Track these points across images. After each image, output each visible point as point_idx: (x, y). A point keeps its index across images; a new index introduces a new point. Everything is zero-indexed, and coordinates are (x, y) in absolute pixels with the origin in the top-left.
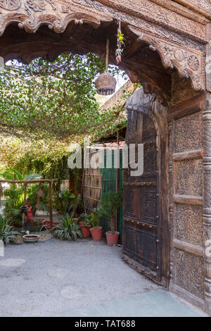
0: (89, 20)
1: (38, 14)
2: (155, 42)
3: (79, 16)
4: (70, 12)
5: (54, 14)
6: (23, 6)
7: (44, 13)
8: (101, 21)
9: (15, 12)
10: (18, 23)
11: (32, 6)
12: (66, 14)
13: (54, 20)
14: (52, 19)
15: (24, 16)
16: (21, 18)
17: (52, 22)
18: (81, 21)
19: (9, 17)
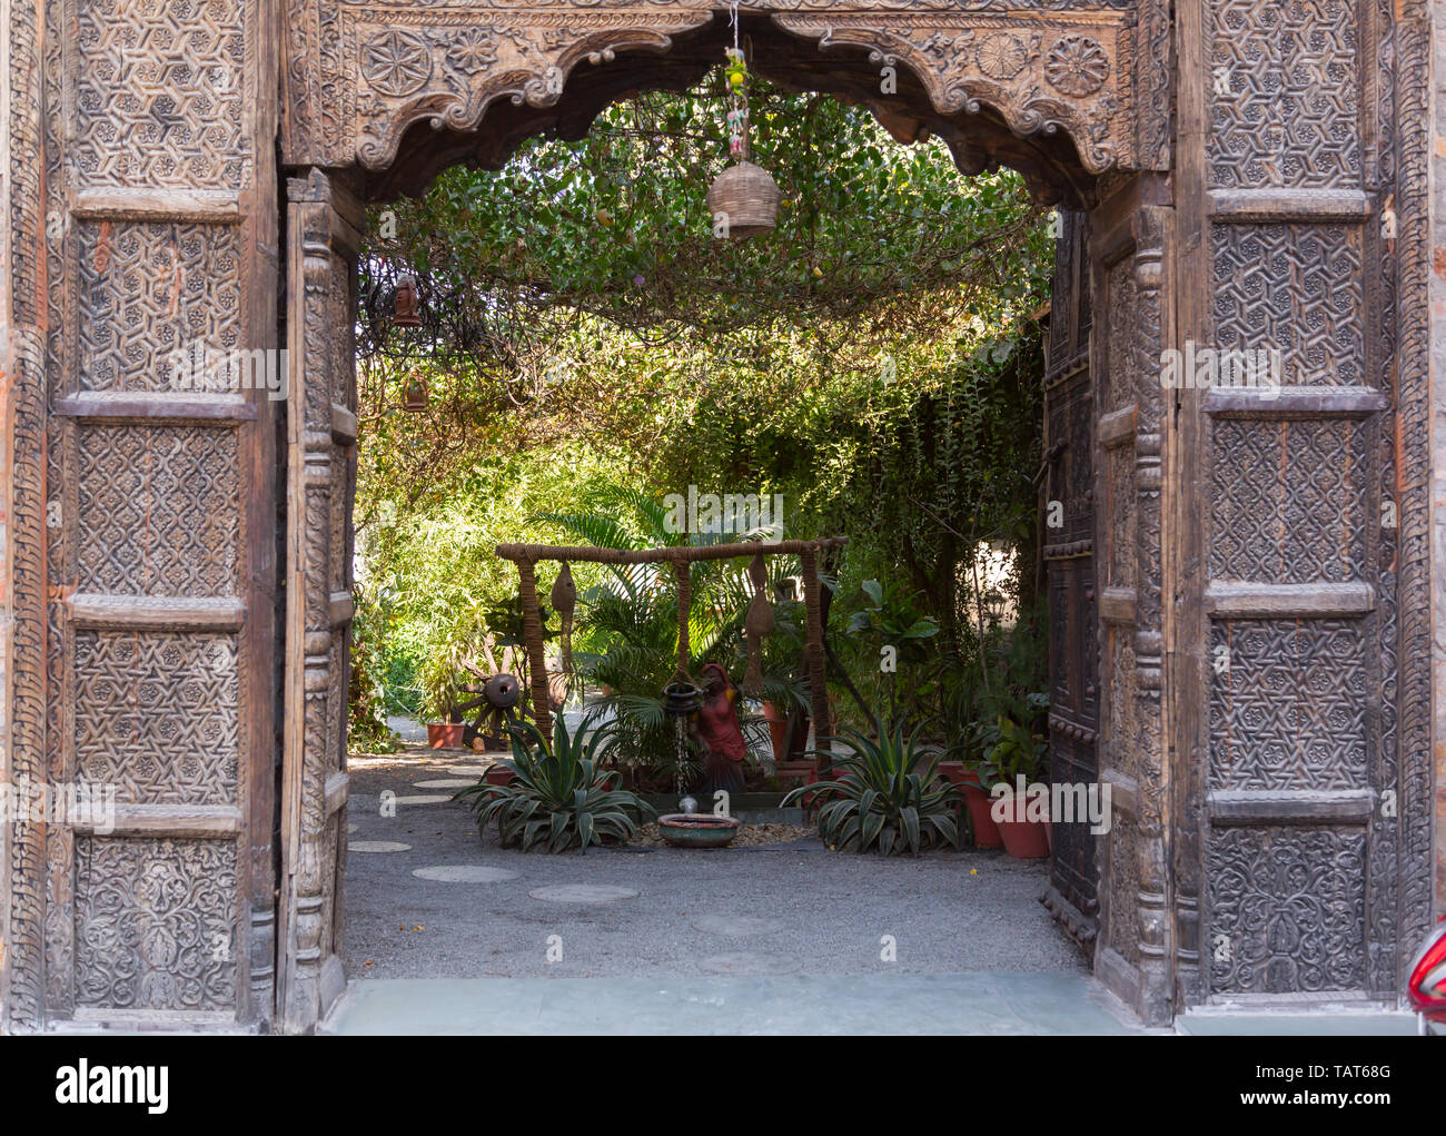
0: (632, 42)
1: (478, 82)
2: (888, 39)
3: (597, 42)
4: (570, 42)
5: (522, 63)
6: (438, 72)
7: (497, 70)
8: (672, 36)
9: (419, 96)
10: (431, 118)
11: (460, 65)
12: (558, 53)
13: (526, 80)
14: (518, 79)
15: (443, 97)
16: (437, 104)
17: (521, 86)
18: (608, 53)
19: (405, 112)
